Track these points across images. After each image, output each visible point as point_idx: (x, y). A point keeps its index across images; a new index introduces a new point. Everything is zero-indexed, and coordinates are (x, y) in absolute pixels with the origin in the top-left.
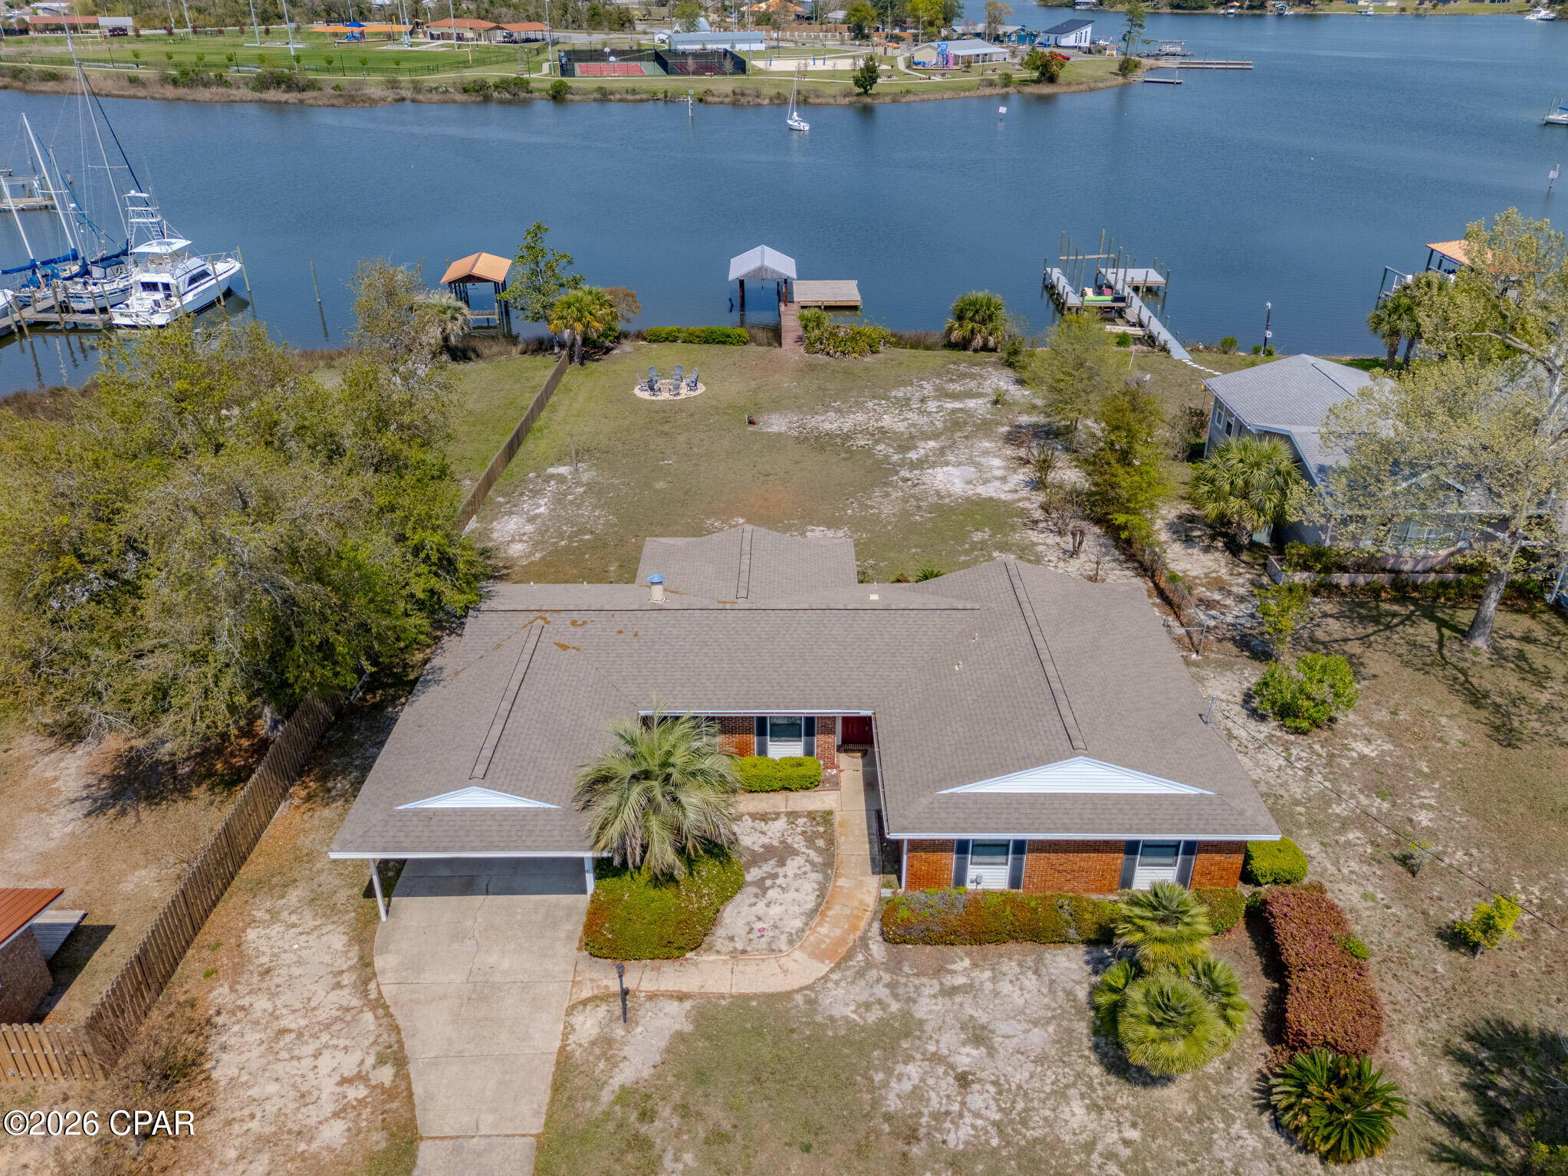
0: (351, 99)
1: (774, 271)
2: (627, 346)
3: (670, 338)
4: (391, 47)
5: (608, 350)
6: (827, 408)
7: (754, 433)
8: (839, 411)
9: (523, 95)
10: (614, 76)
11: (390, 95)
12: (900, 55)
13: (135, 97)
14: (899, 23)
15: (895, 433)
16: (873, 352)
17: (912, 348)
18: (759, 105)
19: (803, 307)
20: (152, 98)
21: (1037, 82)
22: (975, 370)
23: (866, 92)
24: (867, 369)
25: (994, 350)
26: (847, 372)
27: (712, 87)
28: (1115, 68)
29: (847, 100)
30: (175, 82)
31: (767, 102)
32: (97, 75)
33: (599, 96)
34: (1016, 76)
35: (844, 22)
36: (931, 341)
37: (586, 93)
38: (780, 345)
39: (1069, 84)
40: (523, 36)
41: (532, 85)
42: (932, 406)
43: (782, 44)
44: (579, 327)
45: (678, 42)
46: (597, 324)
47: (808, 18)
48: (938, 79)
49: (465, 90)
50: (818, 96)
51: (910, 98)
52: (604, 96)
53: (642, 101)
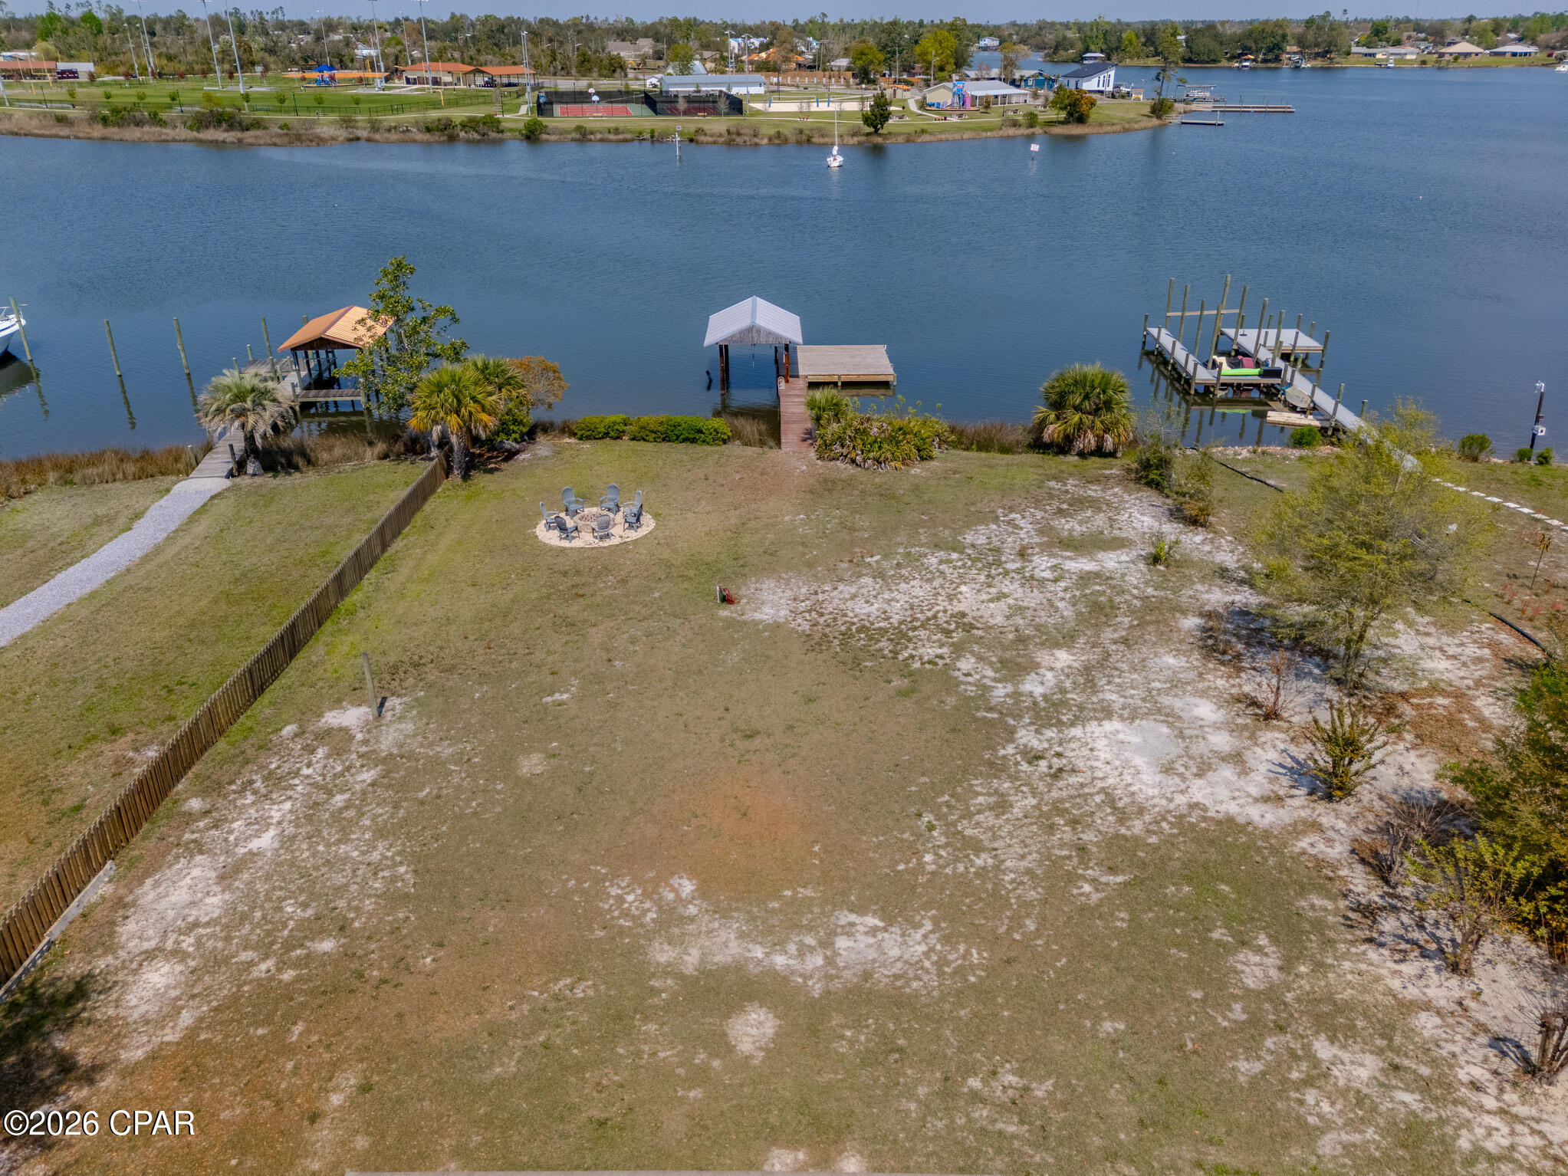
0: (296, 138)
1: (769, 333)
2: (543, 446)
3: (612, 434)
4: (361, 91)
5: (511, 455)
6: (858, 568)
7: (730, 623)
8: (879, 575)
9: (493, 135)
10: (597, 117)
11: (342, 134)
12: (911, 98)
13: (57, 136)
14: (908, 69)
15: (988, 628)
16: (923, 459)
17: (980, 449)
18: (757, 144)
19: (813, 385)
20: (77, 137)
21: (1065, 122)
22: (1094, 491)
23: (876, 131)
24: (916, 488)
25: (1112, 454)
26: (887, 495)
27: (705, 127)
28: (1147, 110)
29: (855, 140)
30: (105, 121)
31: (765, 141)
32: (22, 114)
33: (578, 136)
34: (1041, 117)
35: (848, 69)
36: (1010, 438)
37: (563, 132)
38: (779, 443)
39: (1101, 125)
40: (505, 80)
41: (504, 125)
42: (1042, 565)
43: (782, 88)
44: (453, 421)
45: (669, 85)
46: (484, 417)
47: (810, 67)
48: (954, 119)
49: (428, 130)
50: (823, 136)
51: (927, 138)
52: (583, 136)
53: (625, 141)
